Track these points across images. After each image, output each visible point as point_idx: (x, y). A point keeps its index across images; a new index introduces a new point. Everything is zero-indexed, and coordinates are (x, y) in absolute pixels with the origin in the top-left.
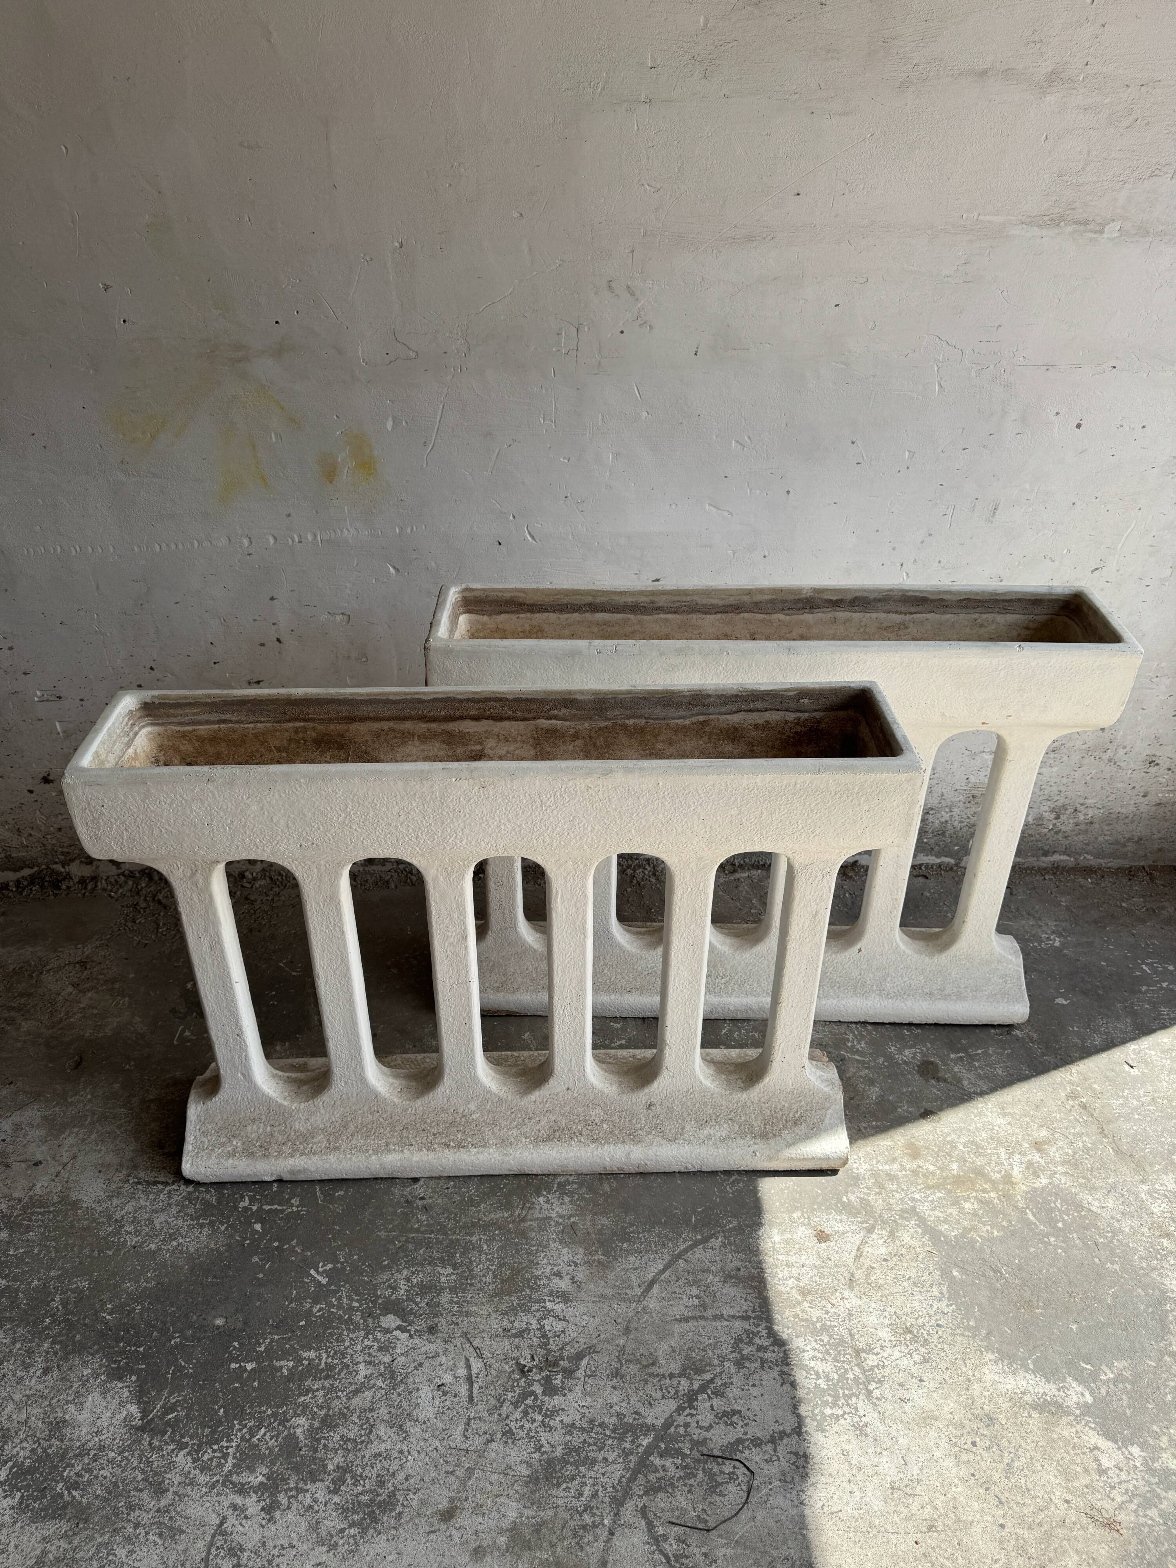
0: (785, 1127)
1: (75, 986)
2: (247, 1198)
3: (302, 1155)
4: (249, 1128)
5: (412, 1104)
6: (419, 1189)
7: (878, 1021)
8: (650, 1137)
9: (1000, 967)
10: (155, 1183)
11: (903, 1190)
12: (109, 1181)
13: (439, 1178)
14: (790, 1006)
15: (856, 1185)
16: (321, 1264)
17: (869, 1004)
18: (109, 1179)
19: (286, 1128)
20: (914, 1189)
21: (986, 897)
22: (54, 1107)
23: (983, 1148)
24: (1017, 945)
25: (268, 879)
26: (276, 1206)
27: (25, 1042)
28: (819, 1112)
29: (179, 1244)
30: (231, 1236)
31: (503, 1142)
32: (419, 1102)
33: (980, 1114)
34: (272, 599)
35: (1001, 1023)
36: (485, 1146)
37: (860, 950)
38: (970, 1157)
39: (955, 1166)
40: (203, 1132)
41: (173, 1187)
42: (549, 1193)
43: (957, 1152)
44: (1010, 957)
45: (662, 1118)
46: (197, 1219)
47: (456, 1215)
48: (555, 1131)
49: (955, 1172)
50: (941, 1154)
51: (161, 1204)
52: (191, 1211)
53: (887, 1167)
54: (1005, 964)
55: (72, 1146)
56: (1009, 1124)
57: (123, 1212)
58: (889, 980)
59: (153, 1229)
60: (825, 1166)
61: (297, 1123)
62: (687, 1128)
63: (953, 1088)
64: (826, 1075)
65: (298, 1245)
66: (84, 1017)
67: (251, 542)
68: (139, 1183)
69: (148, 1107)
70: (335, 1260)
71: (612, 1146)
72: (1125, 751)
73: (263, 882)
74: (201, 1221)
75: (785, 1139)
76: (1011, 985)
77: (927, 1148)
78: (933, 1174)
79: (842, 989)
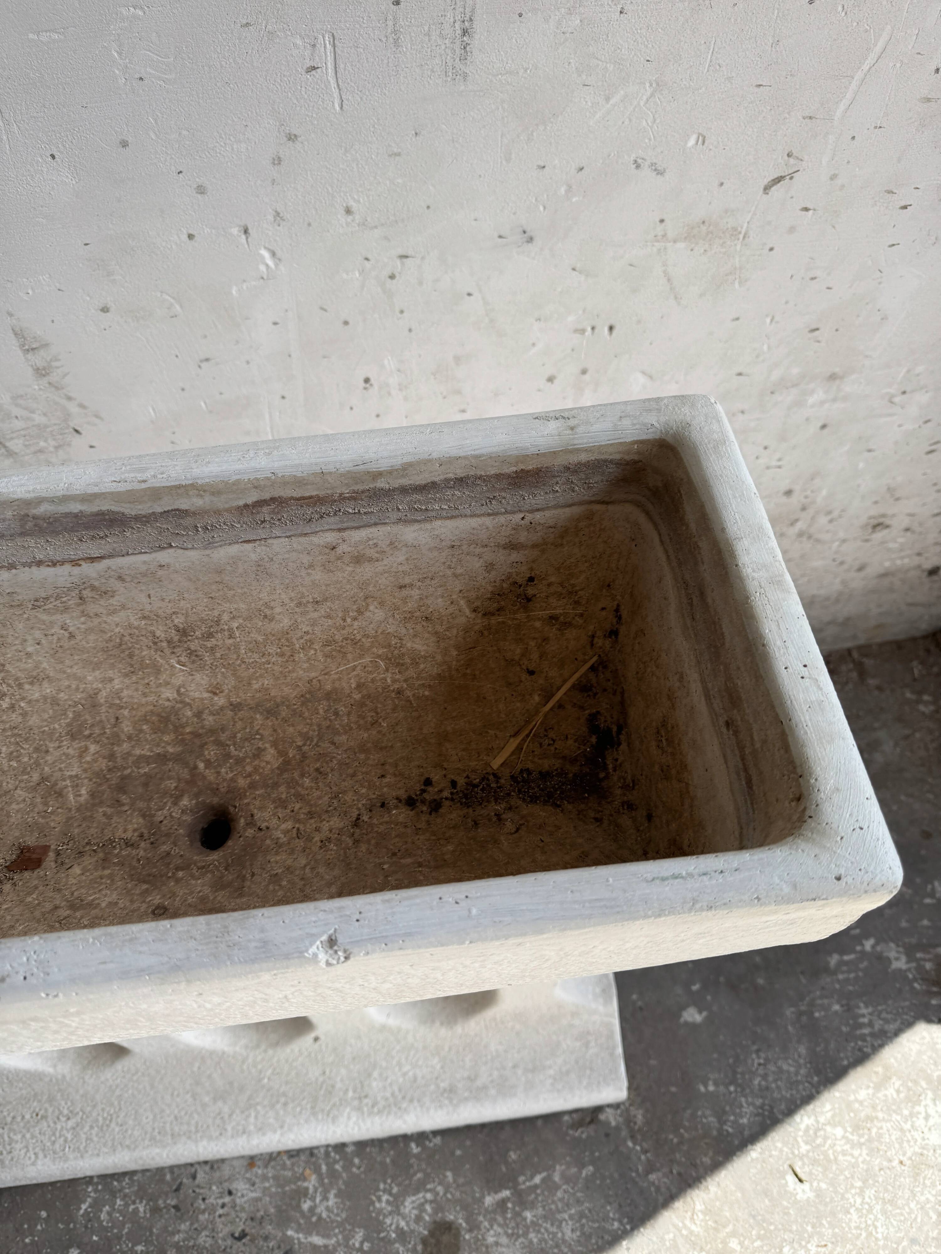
9: (576, 1022)
37: (316, 1039)
44: (593, 1003)
54: (585, 1016)
58: (376, 1074)
72: (829, 517)
76: (595, 1050)
79: (291, 1106)
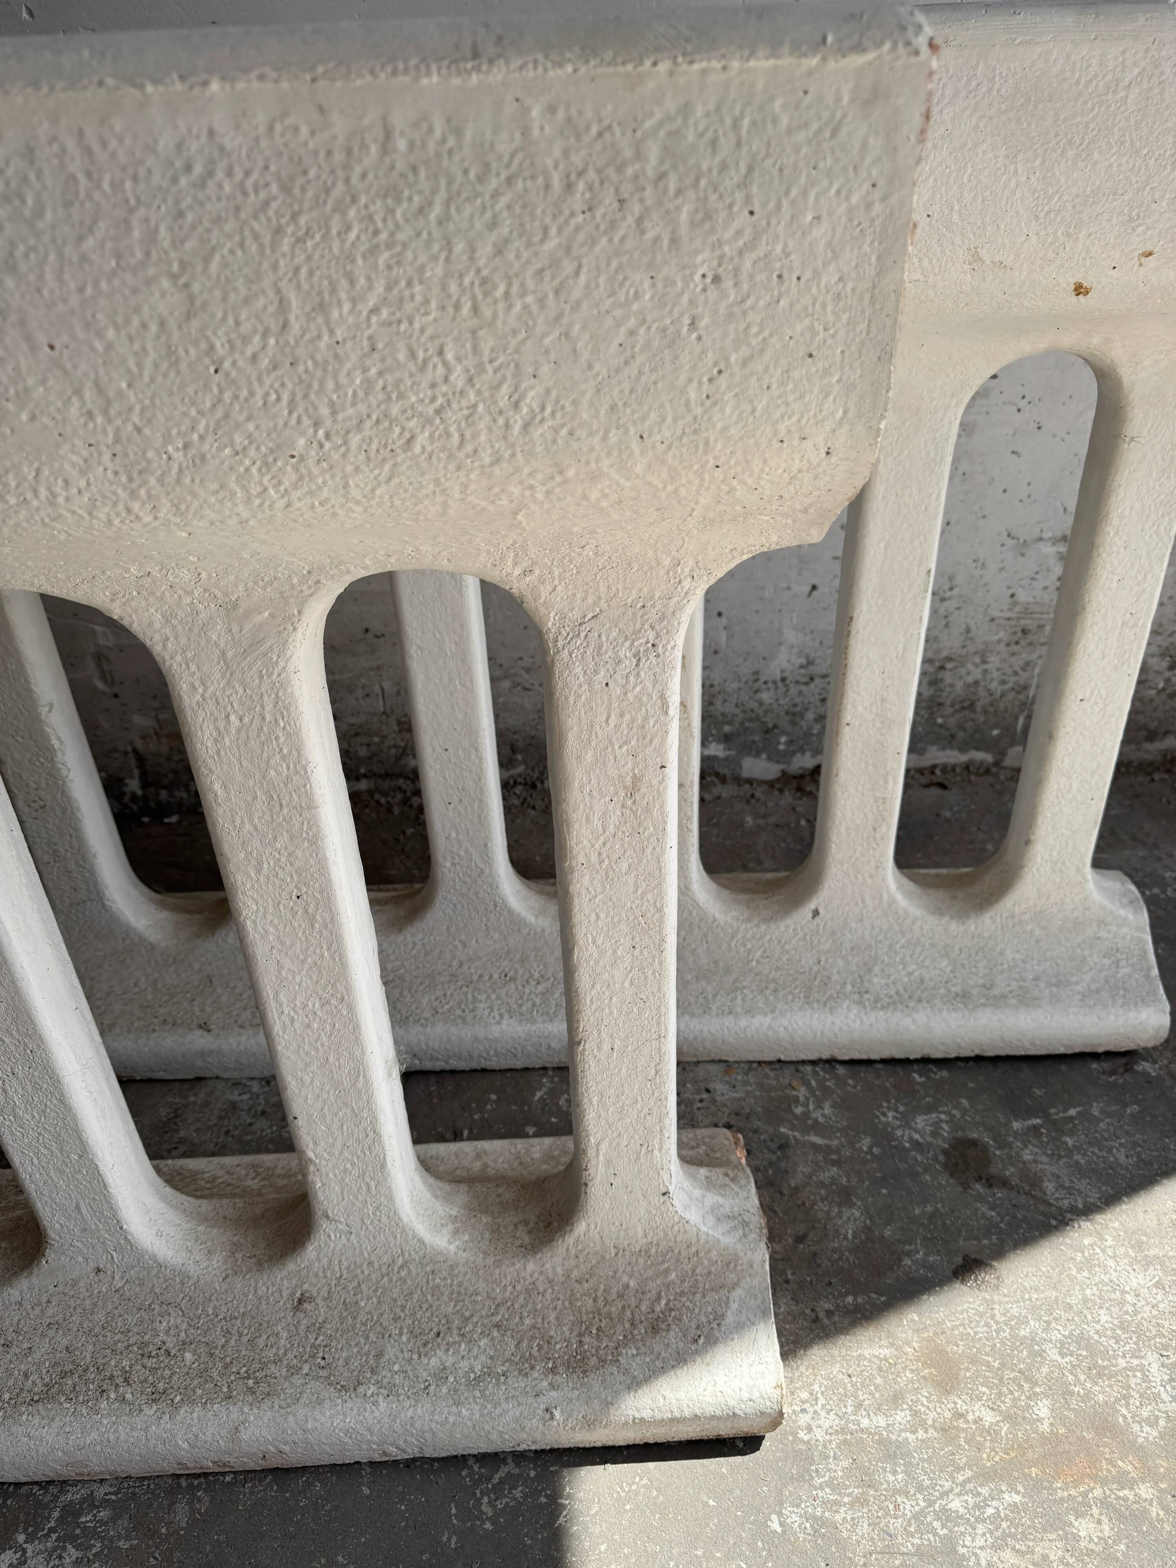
0: (628, 1339)
7: (857, 1056)
8: (297, 1380)
9: (1103, 934)
11: (920, 1488)
14: (606, 1047)
15: (804, 1477)
17: (838, 1023)
20: (947, 1485)
21: (1075, 785)
23: (1105, 1354)
24: (1133, 888)
28: (712, 1296)
33: (1089, 1264)
35: (1111, 1048)
37: (816, 913)
38: (1077, 1382)
39: (1043, 1410)
42: (30, 1539)
43: (1045, 1370)
44: (1122, 912)
45: (329, 1329)
48: (64, 1375)
49: (1045, 1427)
50: (1009, 1375)
53: (881, 1421)
54: (1113, 928)
56: (1159, 1285)
58: (877, 969)
60: (725, 1430)
62: (391, 1352)
63: (1022, 1199)
64: (728, 1203)
71: (198, 1409)
75: (627, 1372)
76: (1127, 970)
77: (974, 1361)
78: (992, 1432)
79: (781, 993)
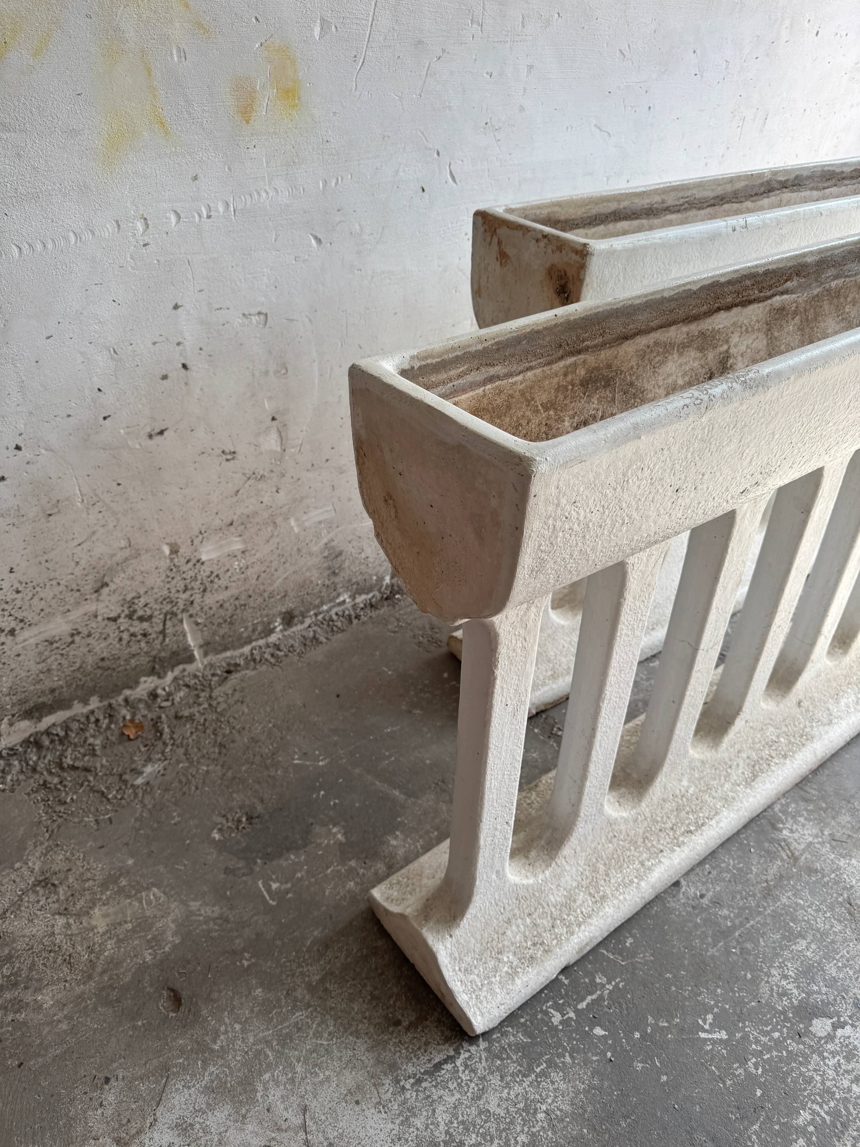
1: (65, 912)
2: (552, 1011)
3: (579, 925)
4: (509, 933)
5: (639, 810)
6: (690, 890)
10: (438, 1067)
12: (381, 1105)
13: (692, 869)
16: (700, 1022)
18: (379, 1103)
19: (543, 908)
22: (204, 1069)
25: (184, 688)
26: (589, 998)
27: (68, 1018)
29: (546, 1112)
30: (586, 1062)
31: (727, 801)
32: (643, 805)
34: (176, 307)
36: (717, 813)
40: (466, 970)
41: (462, 1056)
46: (530, 1070)
47: (745, 891)
51: (473, 1085)
52: (513, 1068)
55: (284, 1098)
57: (442, 1127)
59: (498, 1119)
61: (551, 897)
65: (657, 1020)
66: (119, 941)
67: (147, 226)
68: (419, 1081)
69: (326, 990)
70: (708, 1010)
73: (182, 694)
74: (538, 1070)
